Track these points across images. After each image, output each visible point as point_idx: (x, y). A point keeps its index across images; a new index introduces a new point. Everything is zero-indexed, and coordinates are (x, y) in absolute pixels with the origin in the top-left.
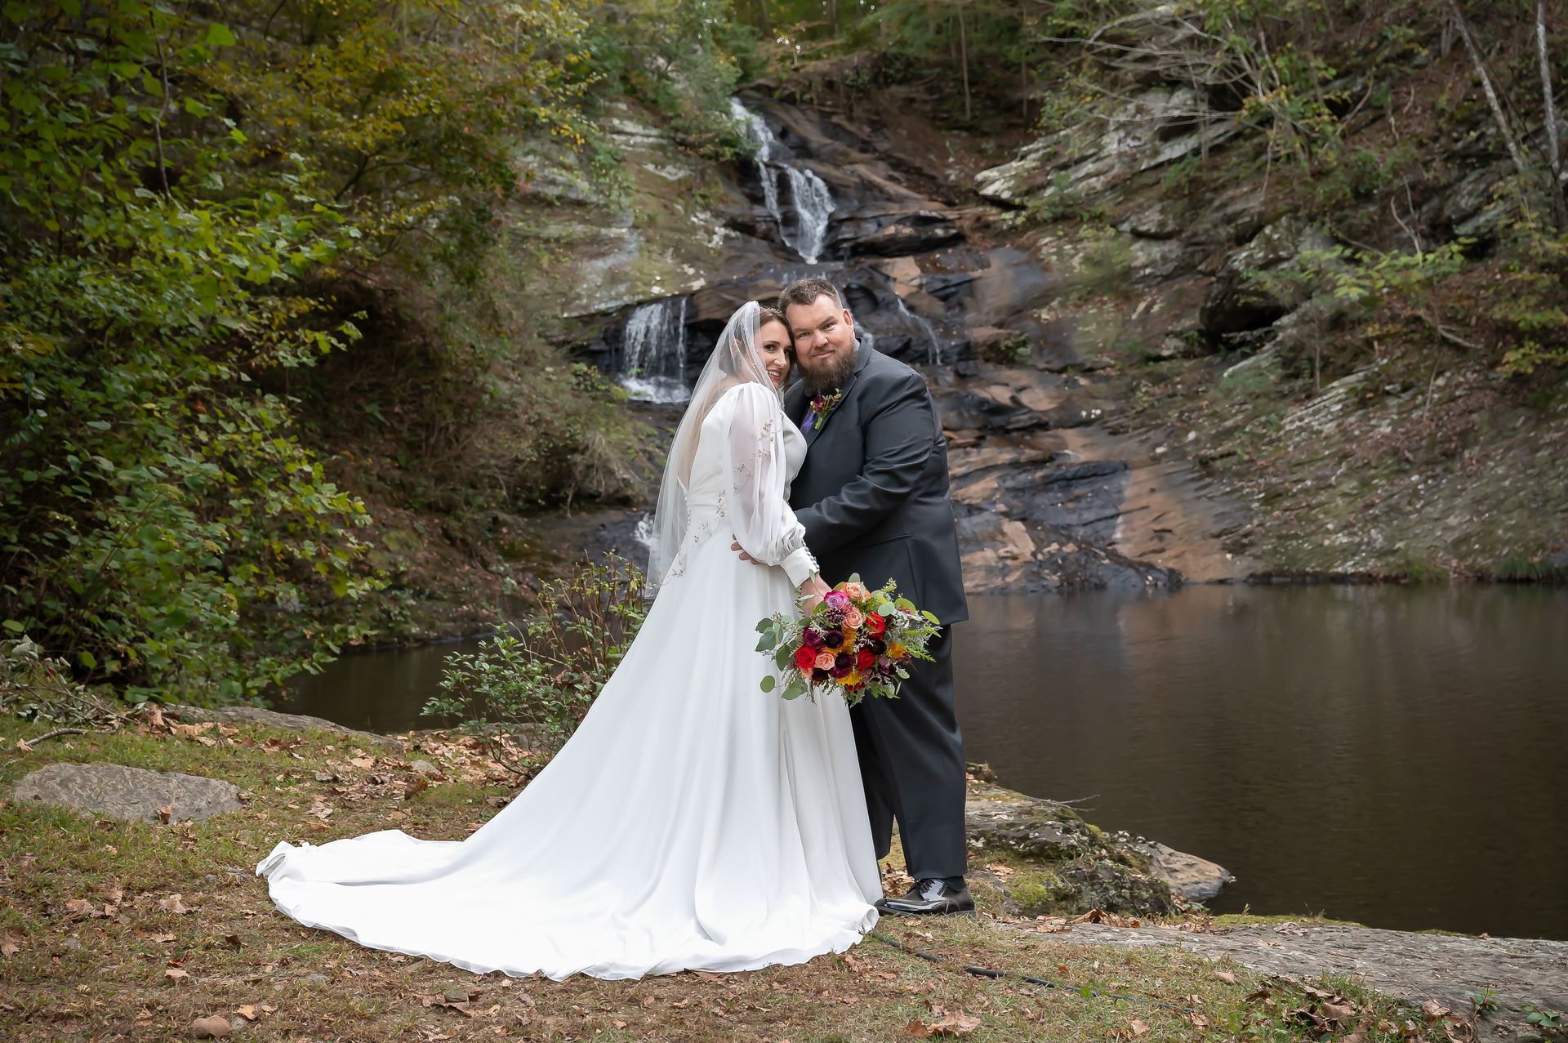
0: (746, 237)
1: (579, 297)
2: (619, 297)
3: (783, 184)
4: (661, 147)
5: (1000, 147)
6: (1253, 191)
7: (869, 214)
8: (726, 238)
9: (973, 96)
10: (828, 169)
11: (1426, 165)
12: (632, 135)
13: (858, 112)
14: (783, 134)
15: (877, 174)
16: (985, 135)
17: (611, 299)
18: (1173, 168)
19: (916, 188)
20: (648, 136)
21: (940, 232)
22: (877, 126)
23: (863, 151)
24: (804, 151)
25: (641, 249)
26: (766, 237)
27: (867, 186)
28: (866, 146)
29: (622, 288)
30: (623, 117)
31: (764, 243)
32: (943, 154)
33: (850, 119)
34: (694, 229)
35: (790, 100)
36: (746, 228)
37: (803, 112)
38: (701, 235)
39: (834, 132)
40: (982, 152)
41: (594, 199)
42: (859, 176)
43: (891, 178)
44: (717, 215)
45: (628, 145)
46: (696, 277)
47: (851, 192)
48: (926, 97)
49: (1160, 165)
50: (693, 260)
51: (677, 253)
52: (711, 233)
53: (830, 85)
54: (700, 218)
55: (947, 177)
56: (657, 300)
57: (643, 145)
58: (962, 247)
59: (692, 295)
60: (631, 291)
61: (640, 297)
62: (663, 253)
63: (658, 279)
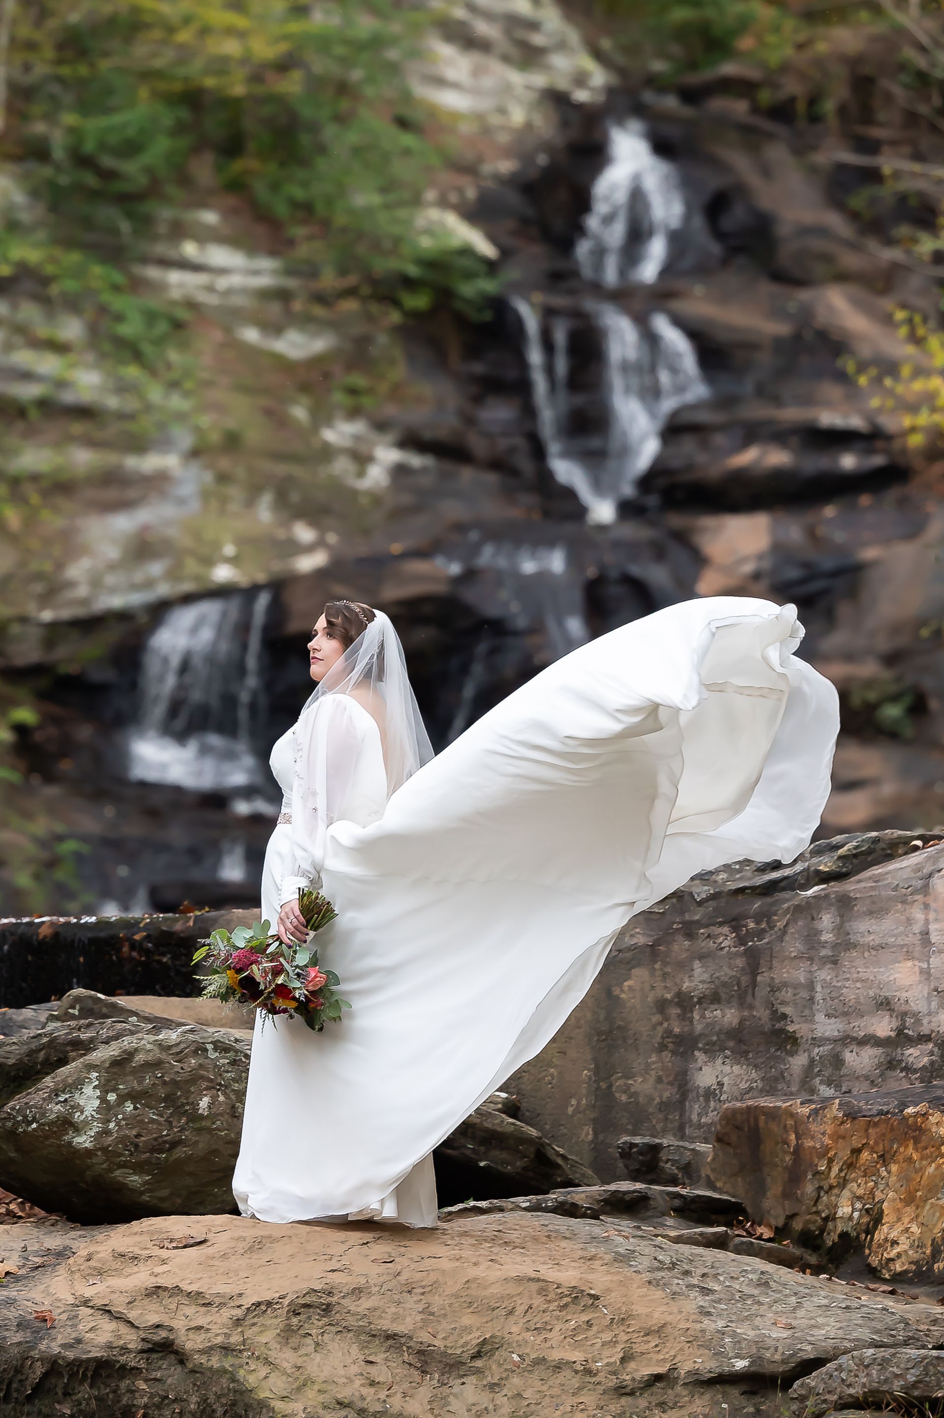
0: (449, 466)
1: (71, 584)
2: (149, 584)
4: (282, 295)
8: (399, 471)
12: (222, 271)
17: (135, 587)
20: (256, 273)
21: (848, 462)
25: (205, 495)
29: (156, 568)
30: (205, 236)
31: (491, 478)
34: (327, 453)
38: (342, 466)
41: (112, 402)
44: (380, 426)
45: (210, 289)
46: (313, 548)
51: (282, 501)
52: (363, 460)
54: (343, 432)
56: (219, 592)
57: (244, 291)
58: (893, 494)
59: (288, 586)
60: (173, 575)
61: (187, 587)
62: (251, 502)
63: (229, 550)
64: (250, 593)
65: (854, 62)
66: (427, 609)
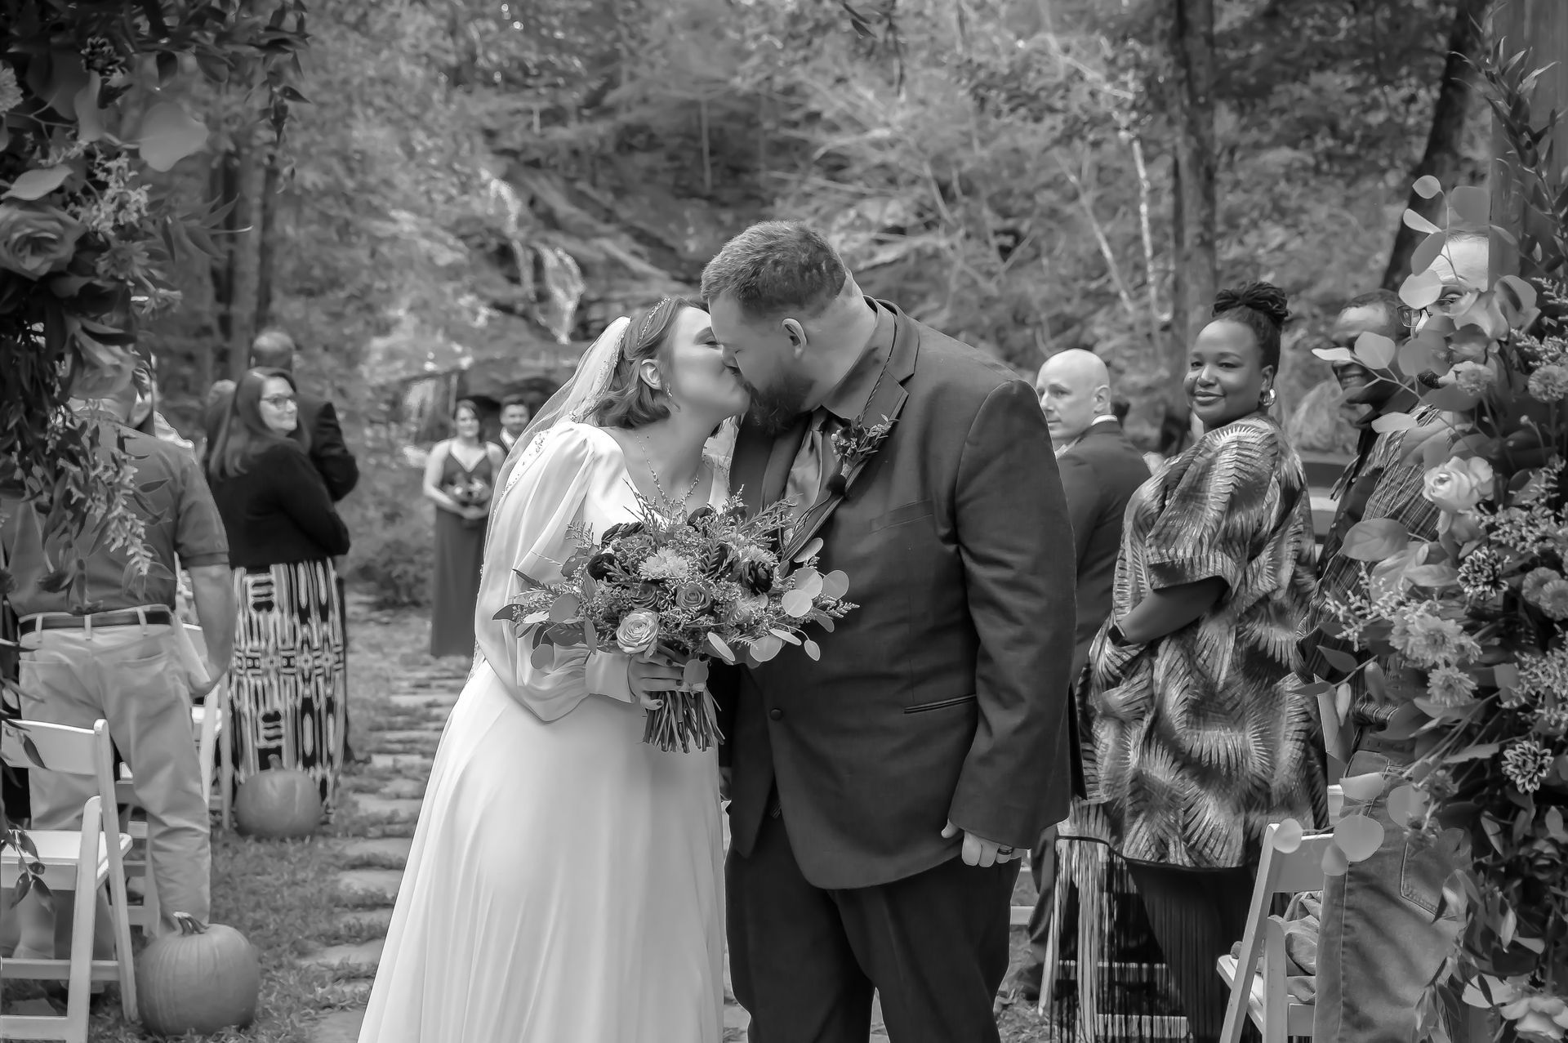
0: (508, 317)
2: (396, 372)
3: (538, 264)
5: (738, 219)
6: (941, 308)
7: (617, 295)
8: (490, 319)
9: (713, 165)
10: (576, 245)
11: (1068, 300)
13: (601, 179)
14: (532, 202)
15: (618, 248)
16: (725, 205)
17: (391, 373)
18: (885, 272)
19: (657, 263)
22: (620, 192)
23: (607, 221)
24: (550, 221)
25: (417, 329)
26: (525, 316)
27: (614, 264)
28: (609, 216)
29: (399, 364)
31: (522, 322)
32: (683, 224)
33: (594, 184)
34: (461, 310)
35: (535, 164)
36: (507, 309)
37: (548, 177)
38: (467, 316)
39: (579, 199)
40: (720, 224)
42: (607, 254)
43: (635, 253)
44: (482, 297)
46: (463, 355)
47: (599, 270)
48: (667, 165)
49: (875, 267)
50: (459, 339)
51: (446, 332)
52: (475, 313)
53: (575, 153)
54: (467, 300)
55: (686, 248)
56: (431, 376)
59: (462, 374)
60: (407, 367)
61: (414, 373)
62: (434, 333)
63: (431, 355)
64: (446, 376)
65: (569, 143)
66: (535, 384)
